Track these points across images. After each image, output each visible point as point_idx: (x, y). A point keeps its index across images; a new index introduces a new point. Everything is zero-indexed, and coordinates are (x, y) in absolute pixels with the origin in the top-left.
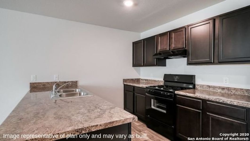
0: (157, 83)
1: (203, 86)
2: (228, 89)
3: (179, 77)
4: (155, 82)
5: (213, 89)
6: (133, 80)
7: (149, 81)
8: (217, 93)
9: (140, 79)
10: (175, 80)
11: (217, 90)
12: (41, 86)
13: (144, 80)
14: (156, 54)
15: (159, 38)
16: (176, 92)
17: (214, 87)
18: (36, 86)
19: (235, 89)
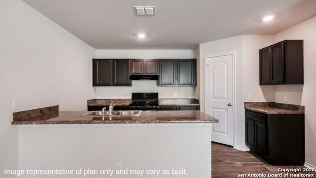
4: (120, 101)
12: (25, 117)
15: (133, 63)
18: (20, 118)
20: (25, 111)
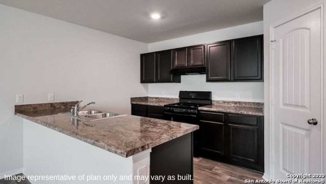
0: (171, 101)
1: (219, 102)
2: (239, 103)
3: (196, 94)
4: (168, 100)
5: (227, 103)
6: (141, 99)
7: (160, 99)
8: (231, 107)
9: (148, 97)
10: (192, 97)
11: (231, 105)
12: (30, 110)
13: (153, 99)
14: (172, 70)
15: (175, 53)
16: (200, 108)
17: (228, 103)
18: (23, 110)
19: (244, 103)
20: (30, 105)
